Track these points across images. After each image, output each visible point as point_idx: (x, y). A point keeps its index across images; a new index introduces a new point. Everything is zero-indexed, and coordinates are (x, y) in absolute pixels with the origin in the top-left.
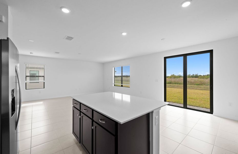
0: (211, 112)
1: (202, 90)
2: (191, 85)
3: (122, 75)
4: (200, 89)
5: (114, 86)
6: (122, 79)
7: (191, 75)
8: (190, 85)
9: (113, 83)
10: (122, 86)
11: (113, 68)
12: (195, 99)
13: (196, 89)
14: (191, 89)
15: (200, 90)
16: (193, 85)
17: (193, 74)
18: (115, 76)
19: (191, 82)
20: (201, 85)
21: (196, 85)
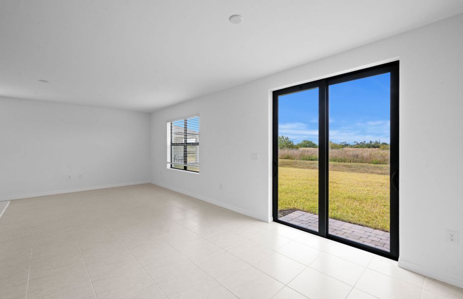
0: (393, 255)
1: (384, 174)
2: (363, 162)
3: (186, 141)
4: (380, 172)
5: (171, 167)
6: (185, 151)
7: (366, 143)
8: (361, 162)
9: (169, 160)
10: (185, 168)
11: (169, 125)
12: (361, 202)
13: (372, 173)
14: (360, 172)
15: (379, 174)
16: (367, 164)
17: (371, 142)
18: (172, 144)
19: (363, 158)
20: (383, 163)
21: (373, 163)
